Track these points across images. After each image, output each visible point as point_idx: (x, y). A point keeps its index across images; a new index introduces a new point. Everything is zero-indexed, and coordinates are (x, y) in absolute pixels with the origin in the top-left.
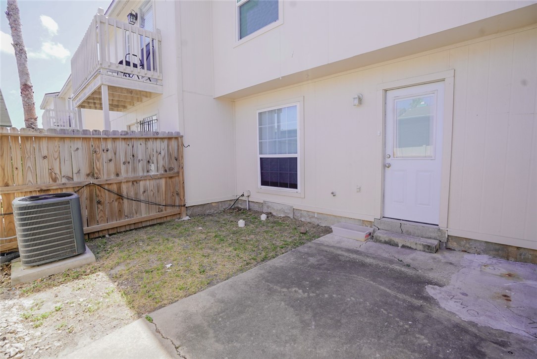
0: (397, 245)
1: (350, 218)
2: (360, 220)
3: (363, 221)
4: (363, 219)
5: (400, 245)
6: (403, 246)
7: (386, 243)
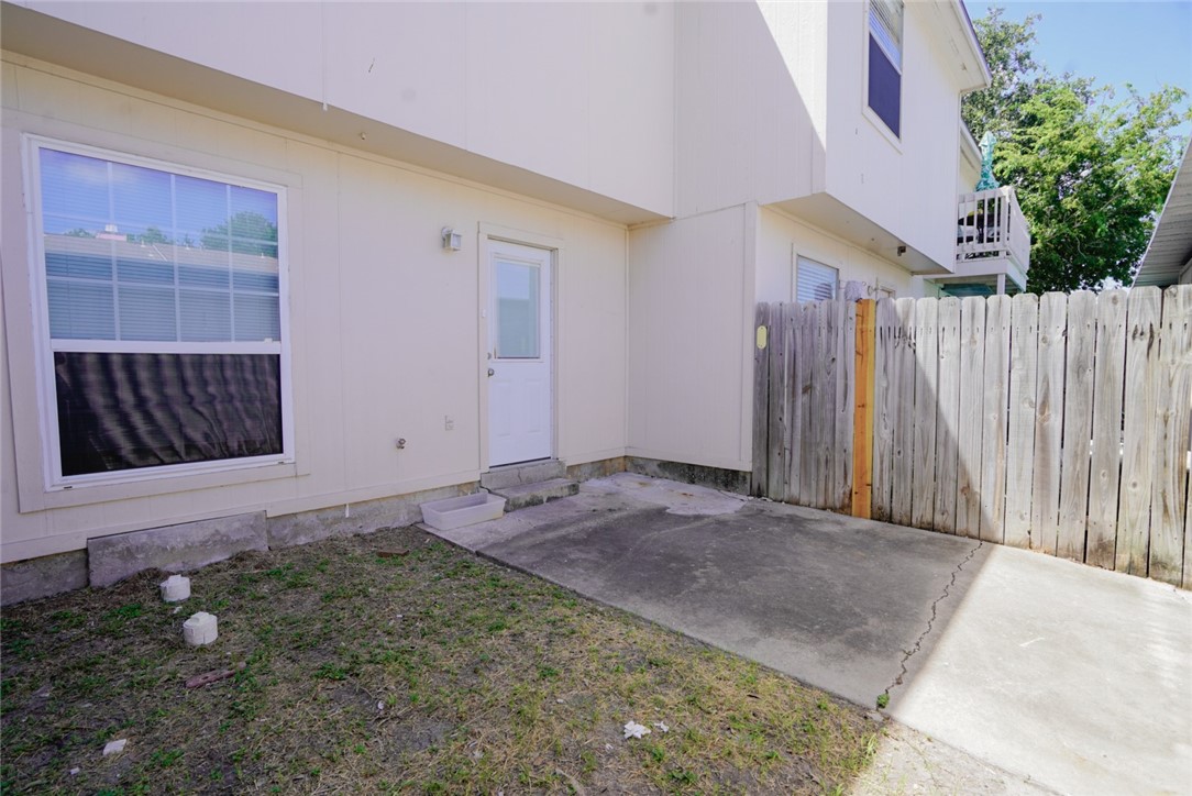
0: (541, 502)
1: (433, 490)
2: (453, 486)
3: (459, 486)
4: (459, 483)
5: (545, 500)
6: (549, 499)
7: (528, 504)
